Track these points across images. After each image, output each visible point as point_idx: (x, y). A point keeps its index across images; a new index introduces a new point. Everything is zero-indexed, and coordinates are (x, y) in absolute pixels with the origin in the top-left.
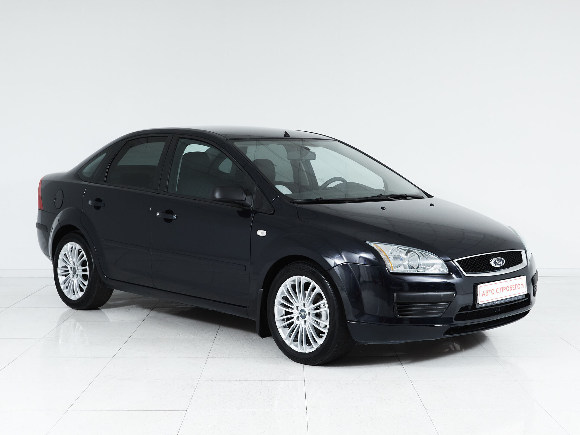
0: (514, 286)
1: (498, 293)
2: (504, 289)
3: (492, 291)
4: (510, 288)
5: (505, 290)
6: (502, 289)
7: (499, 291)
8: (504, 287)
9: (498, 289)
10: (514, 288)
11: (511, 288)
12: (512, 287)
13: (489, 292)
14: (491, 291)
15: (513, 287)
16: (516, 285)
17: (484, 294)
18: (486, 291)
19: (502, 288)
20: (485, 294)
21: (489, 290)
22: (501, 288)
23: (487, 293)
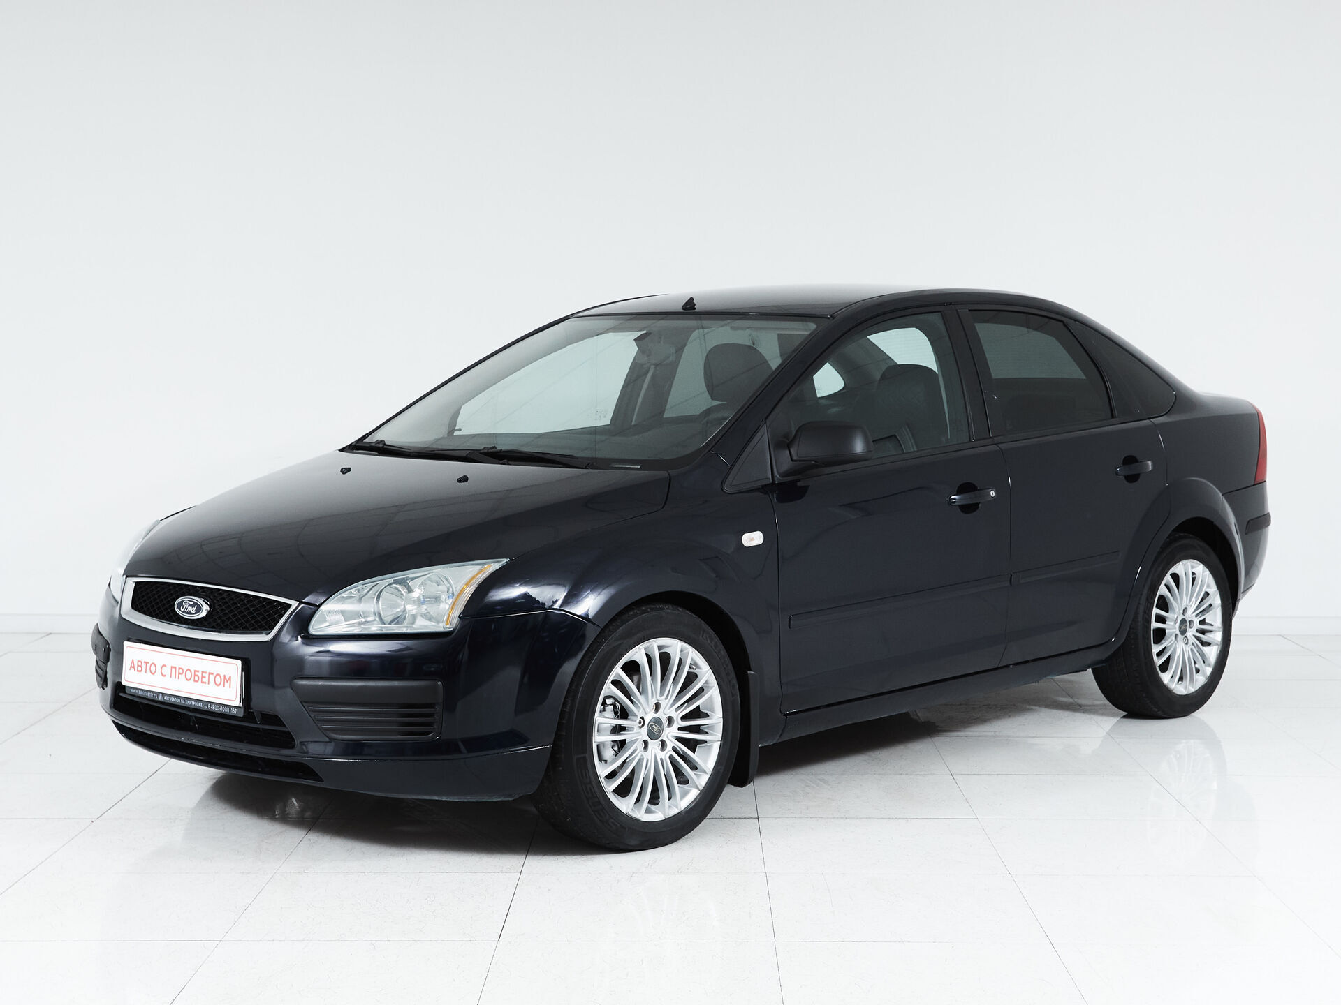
0: (204, 675)
1: (164, 676)
2: (179, 672)
3: (151, 668)
4: (195, 675)
5: (182, 677)
6: (173, 670)
7: (167, 671)
8: (179, 668)
9: (165, 666)
10: (204, 680)
11: (198, 677)
12: (200, 674)
13: (144, 665)
14: (148, 665)
15: (202, 677)
16: (213, 674)
17: (134, 667)
18: (138, 661)
19: (176, 668)
20: (138, 666)
21: (145, 662)
22: (172, 667)
23: (141, 666)
